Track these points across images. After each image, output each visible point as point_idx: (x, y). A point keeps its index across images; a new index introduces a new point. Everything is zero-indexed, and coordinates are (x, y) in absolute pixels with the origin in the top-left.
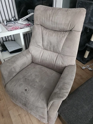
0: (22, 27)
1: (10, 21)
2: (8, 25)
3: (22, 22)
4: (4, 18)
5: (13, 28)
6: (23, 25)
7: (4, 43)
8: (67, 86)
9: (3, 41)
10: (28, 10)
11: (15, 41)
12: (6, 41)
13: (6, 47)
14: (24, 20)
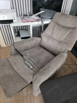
0: (33, 21)
1: (26, 15)
2: (24, 18)
3: (34, 17)
4: (23, 13)
5: (26, 21)
6: (34, 20)
7: (20, 31)
8: (50, 69)
9: (20, 30)
10: (41, 9)
11: (27, 30)
12: (22, 29)
13: (20, 34)
14: (36, 16)
